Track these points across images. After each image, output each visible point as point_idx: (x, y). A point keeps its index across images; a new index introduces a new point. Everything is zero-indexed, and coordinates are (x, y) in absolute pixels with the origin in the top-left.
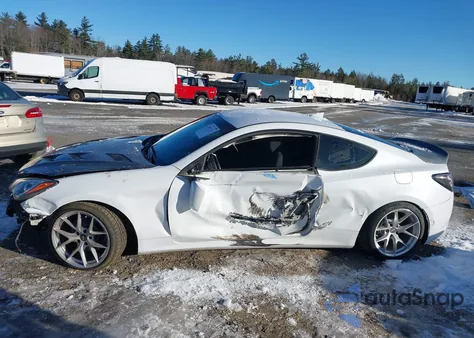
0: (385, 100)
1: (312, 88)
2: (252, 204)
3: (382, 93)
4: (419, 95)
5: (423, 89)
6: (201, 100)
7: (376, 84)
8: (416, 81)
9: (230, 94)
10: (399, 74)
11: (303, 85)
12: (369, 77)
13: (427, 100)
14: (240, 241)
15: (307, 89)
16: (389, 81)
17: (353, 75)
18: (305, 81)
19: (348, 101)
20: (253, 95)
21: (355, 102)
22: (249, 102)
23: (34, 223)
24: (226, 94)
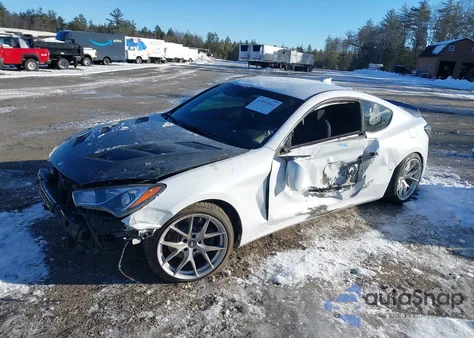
0: (208, 58)
1: (145, 48)
2: (325, 175)
3: (204, 51)
4: (241, 54)
5: (245, 48)
6: (31, 65)
7: (194, 42)
8: (228, 39)
9: (63, 56)
10: (213, 32)
11: (135, 45)
12: (186, 36)
13: (248, 58)
14: (313, 212)
15: (140, 49)
16: (205, 39)
17: (170, 33)
18: (136, 40)
19: (178, 60)
20: (88, 56)
21: (184, 61)
22: (83, 65)
23: (135, 242)
24: (58, 57)
